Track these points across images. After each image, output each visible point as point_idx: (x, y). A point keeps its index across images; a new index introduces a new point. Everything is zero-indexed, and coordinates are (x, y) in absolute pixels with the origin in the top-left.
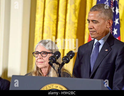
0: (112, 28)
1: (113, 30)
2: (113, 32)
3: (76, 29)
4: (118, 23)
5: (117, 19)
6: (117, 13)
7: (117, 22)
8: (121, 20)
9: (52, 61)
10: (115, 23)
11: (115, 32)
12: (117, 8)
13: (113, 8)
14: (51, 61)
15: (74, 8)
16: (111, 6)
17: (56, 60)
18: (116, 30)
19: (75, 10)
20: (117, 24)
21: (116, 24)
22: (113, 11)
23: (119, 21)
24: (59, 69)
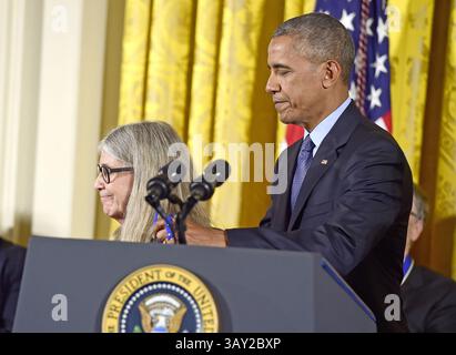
0: (364, 87)
1: (368, 92)
2: (369, 97)
3: (250, 88)
4: (384, 70)
5: (381, 56)
6: (381, 39)
7: (380, 66)
8: (396, 59)
9: (158, 192)
10: (374, 69)
11: (375, 98)
12: (380, 21)
13: (369, 22)
14: (153, 192)
15: (243, 21)
16: (363, 14)
17: (169, 191)
18: (379, 92)
19: (248, 28)
20: (381, 73)
21: (377, 73)
22: (369, 32)
23: (387, 64)
24: (181, 216)
